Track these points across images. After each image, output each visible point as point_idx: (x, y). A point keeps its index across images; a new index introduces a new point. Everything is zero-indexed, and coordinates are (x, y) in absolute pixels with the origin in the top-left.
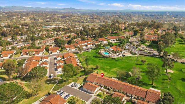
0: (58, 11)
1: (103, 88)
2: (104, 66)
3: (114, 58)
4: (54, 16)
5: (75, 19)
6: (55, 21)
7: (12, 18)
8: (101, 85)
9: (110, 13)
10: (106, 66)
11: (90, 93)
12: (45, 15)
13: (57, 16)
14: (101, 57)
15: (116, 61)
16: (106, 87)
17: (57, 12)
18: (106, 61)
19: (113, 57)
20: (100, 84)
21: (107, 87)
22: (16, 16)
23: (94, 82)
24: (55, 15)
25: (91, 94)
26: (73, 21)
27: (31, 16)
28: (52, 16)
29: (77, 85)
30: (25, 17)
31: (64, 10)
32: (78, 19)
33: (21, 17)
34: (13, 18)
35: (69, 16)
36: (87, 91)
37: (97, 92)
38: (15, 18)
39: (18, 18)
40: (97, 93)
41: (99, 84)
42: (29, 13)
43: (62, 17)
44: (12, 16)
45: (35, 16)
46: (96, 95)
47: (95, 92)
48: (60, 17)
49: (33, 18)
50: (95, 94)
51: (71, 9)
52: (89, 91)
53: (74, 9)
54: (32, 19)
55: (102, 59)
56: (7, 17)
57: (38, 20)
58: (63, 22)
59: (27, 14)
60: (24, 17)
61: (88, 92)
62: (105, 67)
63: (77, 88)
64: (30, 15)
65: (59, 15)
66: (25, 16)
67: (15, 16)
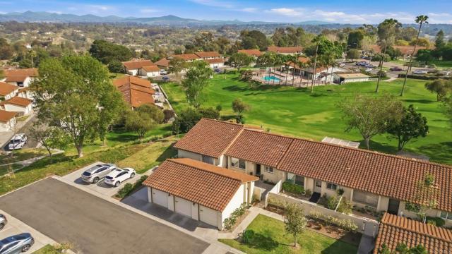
0: (138, 22)
1: (276, 190)
2: (268, 110)
3: (306, 88)
4: (126, 32)
5: (179, 37)
6: (128, 42)
7: (16, 34)
8: (267, 175)
9: (266, 25)
10: (276, 109)
11: (192, 224)
12: (103, 29)
13: (134, 32)
14: (252, 89)
15: (315, 96)
16: (300, 181)
17: (135, 24)
18: (274, 98)
19: (298, 86)
20: (258, 167)
21: (309, 185)
22: (29, 31)
23: (222, 158)
24: (130, 29)
25: (199, 233)
26: (174, 42)
27: (67, 31)
28: (121, 31)
29: (113, 174)
30: (50, 33)
31: (153, 22)
32: (187, 38)
33: (40, 33)
34: (20, 35)
35: (163, 32)
36: (171, 208)
37: (240, 213)
38: (25, 34)
39: (33, 34)
40: (243, 226)
41: (251, 167)
42: (64, 24)
43: (145, 35)
44: (19, 29)
45: (78, 29)
46: (232, 236)
47: (227, 213)
48: (140, 33)
49: (73, 34)
50: (228, 228)
51: (171, 17)
52: (185, 209)
53: (179, 18)
54: (69, 36)
55: (255, 92)
56: (5, 32)
57: (84, 39)
58: (149, 43)
59: (59, 27)
60: (48, 32)
61: (178, 219)
62: (273, 112)
63: (115, 191)
64: (64, 28)
65: (139, 30)
66: (51, 29)
67: (25, 30)
